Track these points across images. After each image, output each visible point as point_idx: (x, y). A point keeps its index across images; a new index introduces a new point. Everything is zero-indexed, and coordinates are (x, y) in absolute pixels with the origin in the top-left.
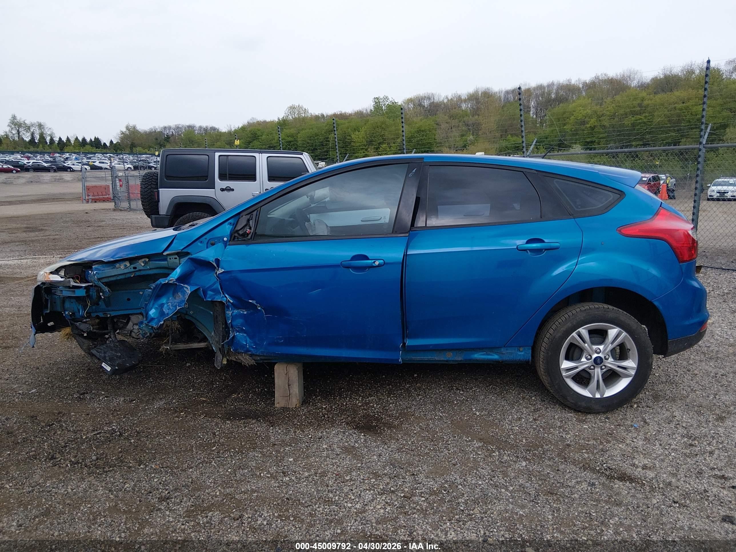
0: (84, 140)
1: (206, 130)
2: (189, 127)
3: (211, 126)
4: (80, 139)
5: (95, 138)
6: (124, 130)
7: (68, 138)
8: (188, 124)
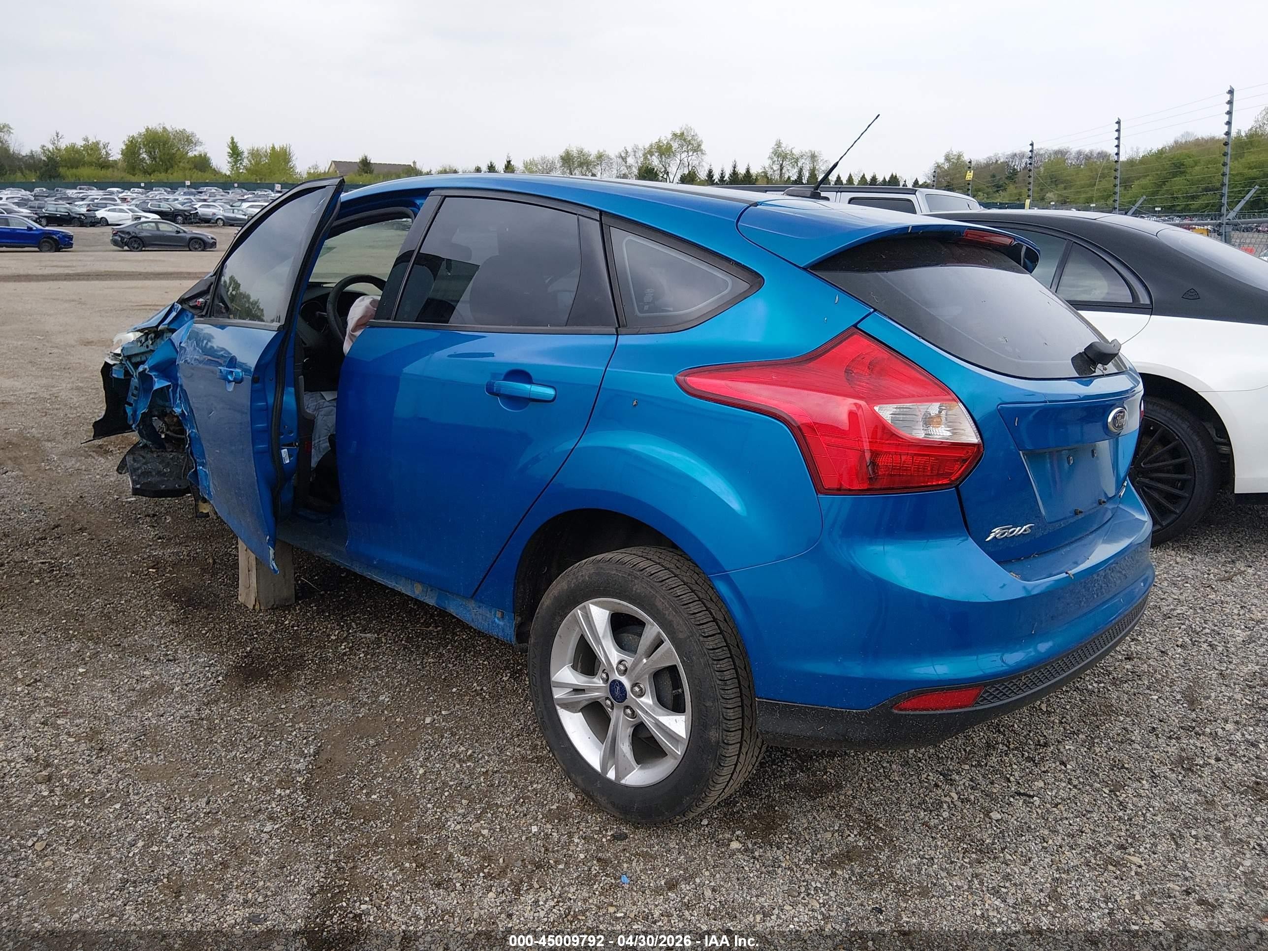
0: (874, 179)
1: (1088, 157)
2: (1056, 153)
3: (1099, 150)
4: (868, 178)
5: (892, 175)
6: (941, 160)
7: (850, 177)
8: (1056, 148)
